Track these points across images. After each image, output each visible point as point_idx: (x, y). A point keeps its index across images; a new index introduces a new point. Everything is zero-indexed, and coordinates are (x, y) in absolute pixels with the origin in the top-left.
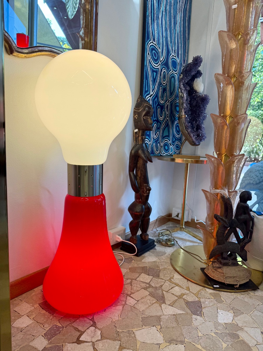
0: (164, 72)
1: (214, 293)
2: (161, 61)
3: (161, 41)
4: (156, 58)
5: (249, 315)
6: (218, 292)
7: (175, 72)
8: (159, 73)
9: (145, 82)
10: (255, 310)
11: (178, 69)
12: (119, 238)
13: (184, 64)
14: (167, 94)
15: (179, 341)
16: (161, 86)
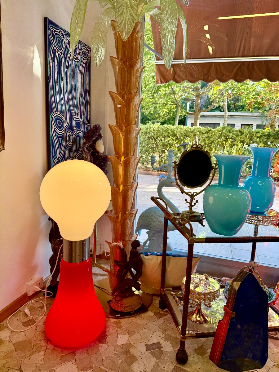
0: (70, 134)
1: (116, 322)
2: (65, 126)
3: (64, 109)
4: (60, 126)
5: (139, 333)
6: (119, 320)
7: (79, 132)
8: (65, 137)
9: (51, 149)
10: (143, 328)
11: (82, 128)
12: (37, 288)
13: (87, 122)
14: (73, 153)
15: (89, 367)
16: (68, 148)
